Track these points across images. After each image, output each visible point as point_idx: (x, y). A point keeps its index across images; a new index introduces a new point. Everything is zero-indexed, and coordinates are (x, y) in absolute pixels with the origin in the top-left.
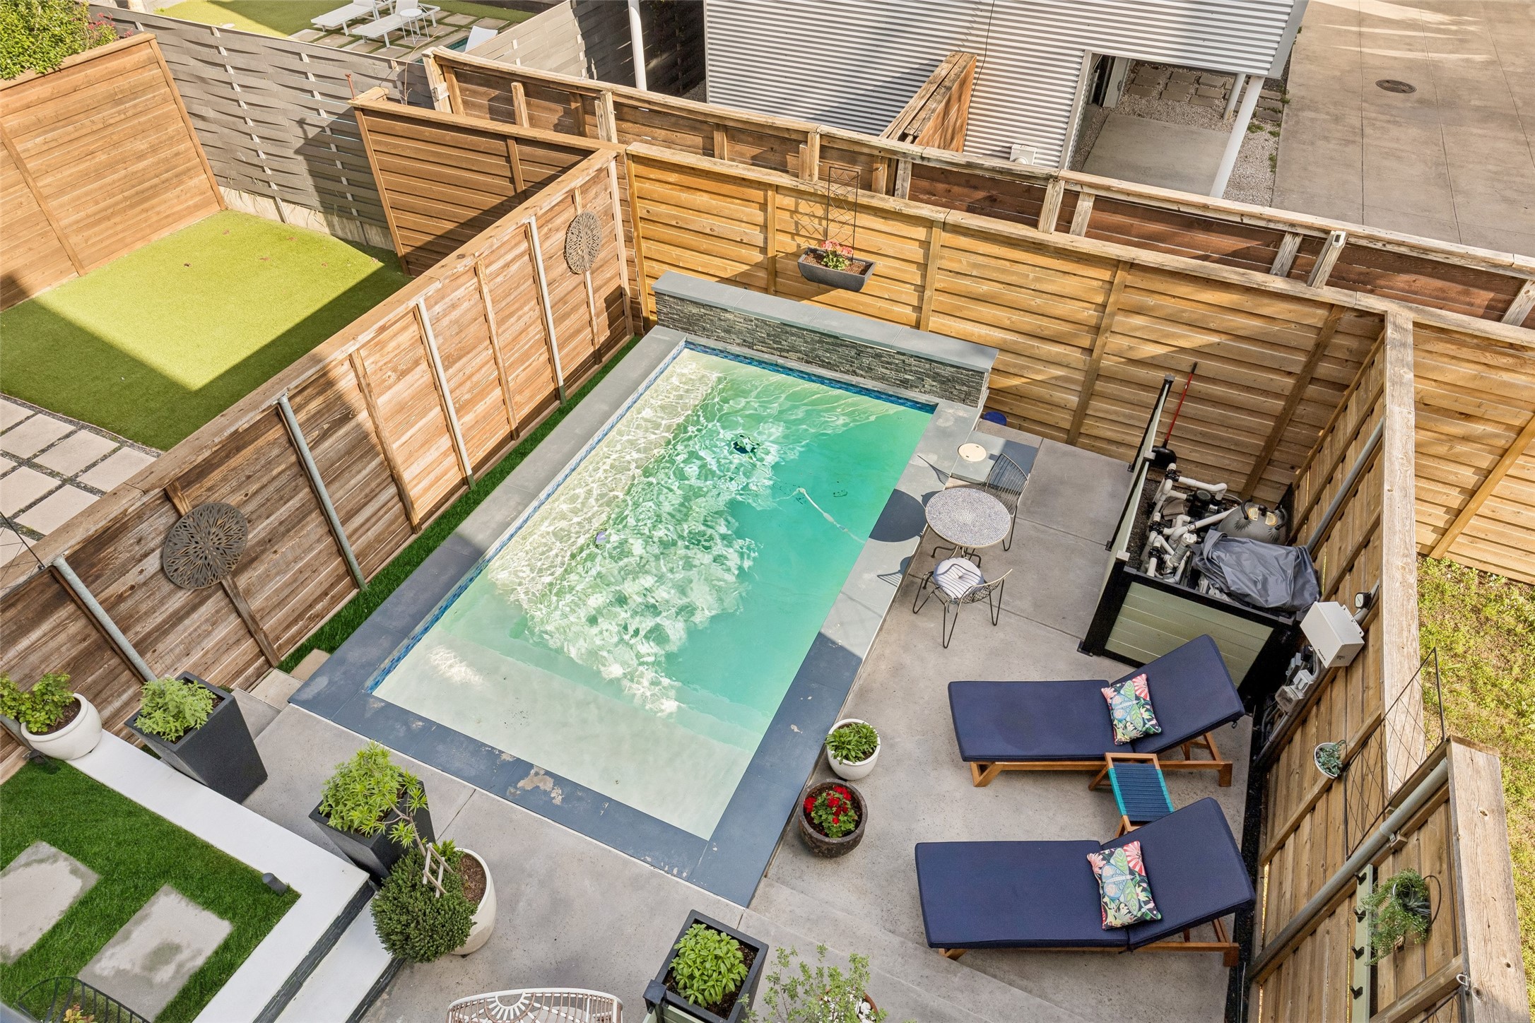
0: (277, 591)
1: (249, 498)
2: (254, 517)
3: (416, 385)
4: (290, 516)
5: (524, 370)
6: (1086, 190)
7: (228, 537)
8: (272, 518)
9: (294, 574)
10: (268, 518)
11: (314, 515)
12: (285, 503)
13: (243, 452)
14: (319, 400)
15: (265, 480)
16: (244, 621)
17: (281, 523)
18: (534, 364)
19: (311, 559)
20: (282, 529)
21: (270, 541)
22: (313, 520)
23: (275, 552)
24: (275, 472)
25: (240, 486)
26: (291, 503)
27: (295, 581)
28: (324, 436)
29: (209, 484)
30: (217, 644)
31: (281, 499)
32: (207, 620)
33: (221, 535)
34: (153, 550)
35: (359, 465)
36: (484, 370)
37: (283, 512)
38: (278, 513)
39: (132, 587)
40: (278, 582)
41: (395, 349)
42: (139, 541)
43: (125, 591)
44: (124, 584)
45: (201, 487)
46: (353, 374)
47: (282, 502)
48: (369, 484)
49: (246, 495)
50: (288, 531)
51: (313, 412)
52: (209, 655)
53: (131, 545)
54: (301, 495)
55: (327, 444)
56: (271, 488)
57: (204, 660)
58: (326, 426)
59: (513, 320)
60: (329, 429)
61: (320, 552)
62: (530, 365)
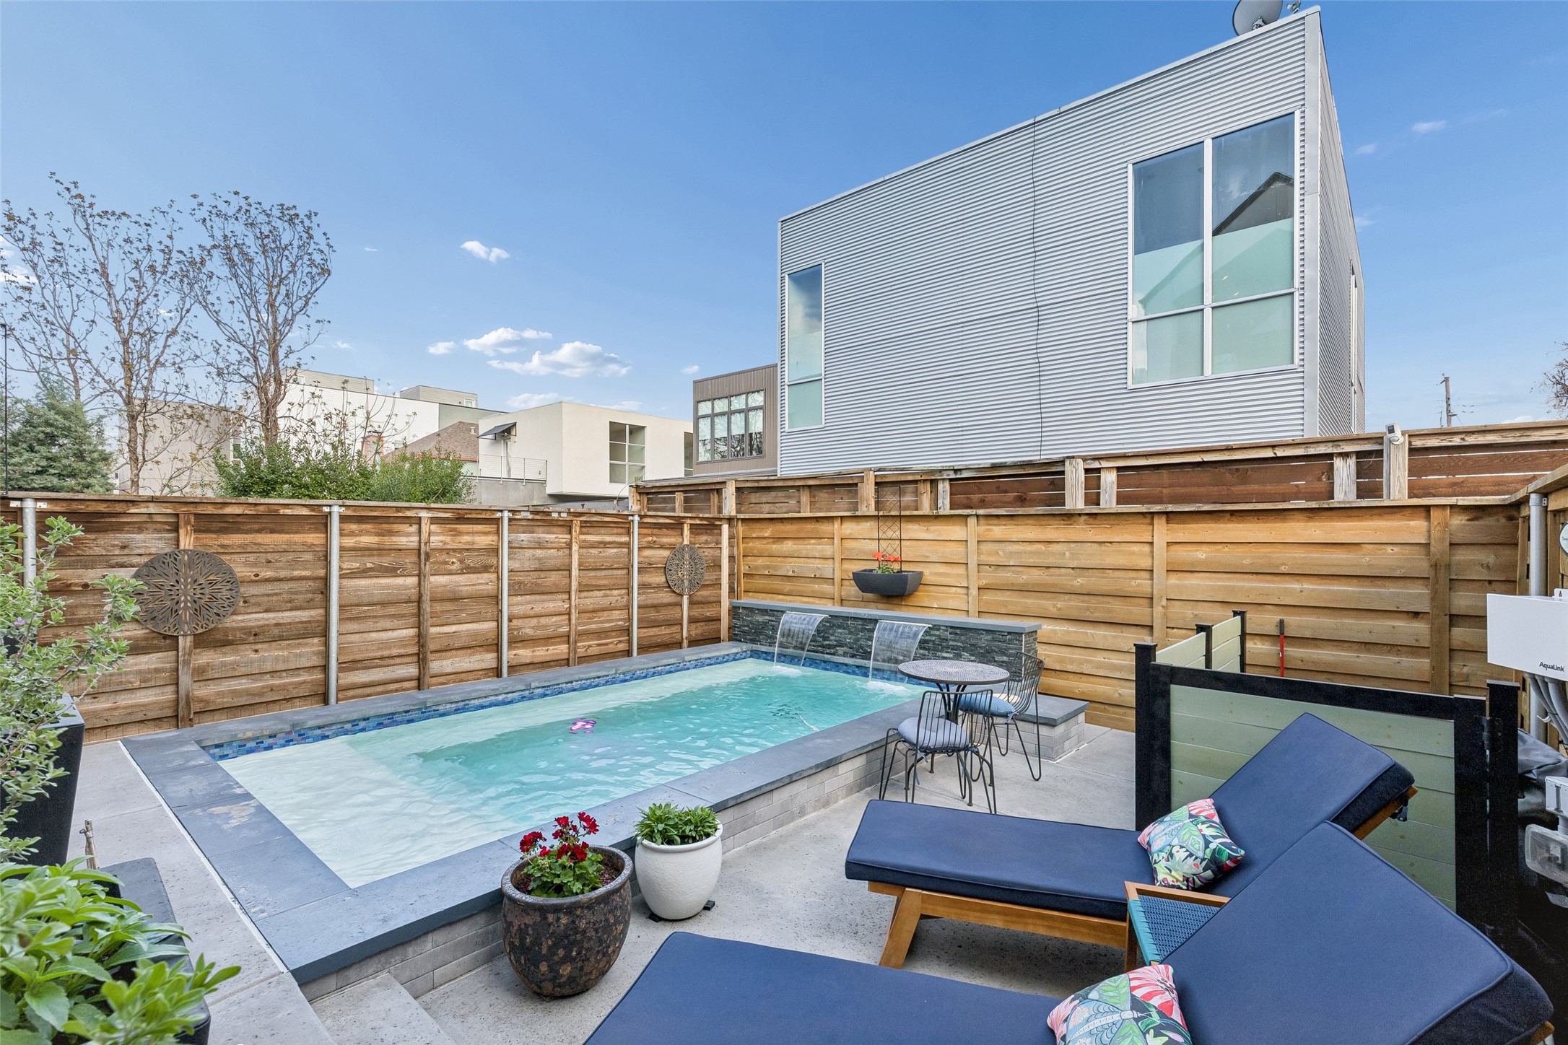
0: (235, 693)
1: (258, 581)
2: (253, 600)
3: (477, 587)
4: (290, 624)
5: (599, 645)
6: (1104, 464)
7: (213, 598)
8: (271, 615)
9: (263, 687)
10: (266, 611)
11: (316, 640)
12: (292, 609)
13: (275, 536)
14: (375, 539)
15: (283, 574)
16: (177, 700)
17: (277, 625)
18: (611, 646)
19: (290, 684)
20: (276, 631)
21: (255, 635)
22: (313, 645)
23: (256, 651)
24: (296, 573)
25: (255, 564)
26: (298, 613)
27: (261, 694)
28: (363, 573)
29: (226, 542)
30: (132, 706)
31: (290, 602)
32: (139, 672)
33: (207, 591)
34: (133, 566)
35: (387, 624)
36: (554, 619)
37: (287, 616)
38: (281, 614)
39: (86, 586)
40: (241, 684)
41: (468, 543)
42: (123, 547)
43: (76, 585)
44: (79, 577)
45: (216, 539)
46: (417, 538)
47: (289, 605)
48: (390, 648)
49: (257, 575)
50: (281, 638)
51: (362, 545)
52: (116, 713)
53: (113, 546)
54: (313, 612)
55: (364, 582)
56: (286, 586)
57: (106, 715)
58: (369, 565)
59: (597, 593)
60: (371, 569)
61: (304, 682)
62: (606, 644)
